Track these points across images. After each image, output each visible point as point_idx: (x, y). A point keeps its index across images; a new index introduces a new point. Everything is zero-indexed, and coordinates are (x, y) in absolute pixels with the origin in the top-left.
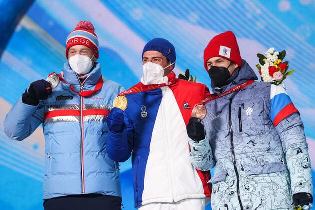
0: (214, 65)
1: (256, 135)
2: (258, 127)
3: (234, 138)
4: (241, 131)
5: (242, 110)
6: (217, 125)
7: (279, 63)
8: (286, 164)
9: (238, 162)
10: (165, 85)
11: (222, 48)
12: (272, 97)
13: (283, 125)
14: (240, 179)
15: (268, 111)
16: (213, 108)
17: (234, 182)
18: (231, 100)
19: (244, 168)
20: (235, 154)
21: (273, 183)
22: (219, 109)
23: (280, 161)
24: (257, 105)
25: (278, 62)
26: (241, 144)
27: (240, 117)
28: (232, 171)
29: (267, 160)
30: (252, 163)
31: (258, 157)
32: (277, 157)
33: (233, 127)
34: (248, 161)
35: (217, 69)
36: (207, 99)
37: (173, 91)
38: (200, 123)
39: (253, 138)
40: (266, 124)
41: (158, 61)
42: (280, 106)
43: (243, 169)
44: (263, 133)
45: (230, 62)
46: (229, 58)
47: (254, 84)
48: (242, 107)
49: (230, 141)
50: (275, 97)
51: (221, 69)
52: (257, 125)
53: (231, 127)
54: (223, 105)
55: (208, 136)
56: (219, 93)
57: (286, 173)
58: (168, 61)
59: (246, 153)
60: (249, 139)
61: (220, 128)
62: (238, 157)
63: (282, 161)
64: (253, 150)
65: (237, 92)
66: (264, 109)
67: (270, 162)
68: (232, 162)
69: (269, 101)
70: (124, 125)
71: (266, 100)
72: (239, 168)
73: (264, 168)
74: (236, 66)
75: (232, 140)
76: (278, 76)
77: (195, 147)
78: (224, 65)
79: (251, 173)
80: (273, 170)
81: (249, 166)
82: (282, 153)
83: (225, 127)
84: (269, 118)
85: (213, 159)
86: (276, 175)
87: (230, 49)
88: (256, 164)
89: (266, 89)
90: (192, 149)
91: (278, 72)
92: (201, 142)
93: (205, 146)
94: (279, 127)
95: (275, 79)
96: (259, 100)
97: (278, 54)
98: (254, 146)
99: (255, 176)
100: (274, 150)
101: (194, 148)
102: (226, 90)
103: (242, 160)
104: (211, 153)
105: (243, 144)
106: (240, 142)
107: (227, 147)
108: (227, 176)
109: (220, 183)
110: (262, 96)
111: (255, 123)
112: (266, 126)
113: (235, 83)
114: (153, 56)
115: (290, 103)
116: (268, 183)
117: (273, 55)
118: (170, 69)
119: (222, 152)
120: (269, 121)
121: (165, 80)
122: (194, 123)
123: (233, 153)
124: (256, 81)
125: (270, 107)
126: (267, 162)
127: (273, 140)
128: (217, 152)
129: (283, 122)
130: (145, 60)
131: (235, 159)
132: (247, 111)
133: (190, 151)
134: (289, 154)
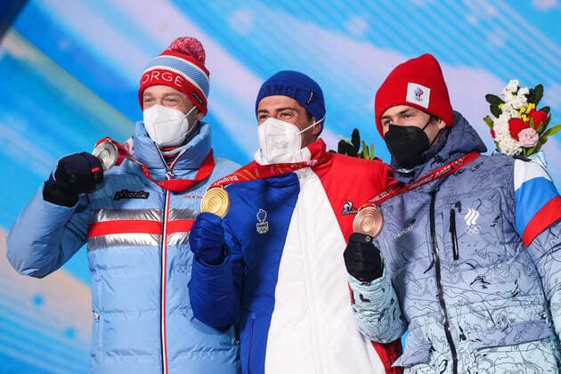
0: (396, 122)
1: (488, 266)
2: (490, 249)
3: (443, 273)
4: (456, 257)
5: (458, 215)
6: (405, 247)
7: (529, 110)
8: (553, 323)
9: (454, 322)
10: (303, 165)
11: (412, 88)
12: (518, 185)
13: (543, 242)
14: (458, 357)
15: (511, 216)
16: (396, 211)
17: (446, 364)
18: (433, 194)
19: (466, 335)
20: (447, 306)
21: (528, 363)
22: (410, 215)
23: (538, 318)
24: (487, 204)
25: (526, 108)
26: (458, 286)
27: (453, 229)
28: (442, 341)
29: (513, 316)
30: (482, 323)
31: (494, 310)
32: (533, 308)
33: (440, 251)
34: (472, 319)
35: (402, 131)
36: (384, 195)
37: (321, 177)
38: (370, 244)
39: (481, 272)
40: (507, 240)
41: (288, 117)
42: (534, 202)
43: (463, 337)
44: (502, 261)
45: (427, 117)
46: (427, 107)
47: (478, 160)
48: (456, 209)
49: (434, 280)
50: (524, 184)
51: (409, 130)
52: (489, 244)
53: (434, 250)
54: (417, 205)
55: (388, 271)
56: (406, 180)
57: (552, 342)
58: (310, 117)
59: (468, 304)
60: (473, 275)
61: (411, 254)
62: (451, 311)
63: (543, 318)
64: (484, 296)
65: (445, 177)
66: (502, 211)
67: (518, 320)
68: (441, 322)
69: (512, 194)
70: (224, 249)
71: (505, 191)
72: (455, 336)
73: (507, 334)
74: (442, 125)
75: (438, 277)
76: (528, 137)
77: (363, 293)
78: (417, 121)
79: (479, 345)
80: (526, 336)
81: (476, 329)
82: (542, 301)
83: (423, 251)
84: (512, 228)
85: (401, 317)
86: (532, 346)
87: (429, 90)
88: (490, 324)
89: (504, 169)
90: (357, 298)
91: (529, 129)
92: (374, 281)
93: (384, 290)
94: (533, 247)
95: (522, 144)
96: (492, 193)
97: (527, 92)
98: (484, 287)
99: (488, 349)
100: (526, 295)
101: (361, 296)
102: (423, 175)
103: (461, 319)
104: (396, 305)
105: (461, 285)
106: (455, 280)
107: (429, 292)
108: (430, 351)
109: (417, 366)
110: (496, 185)
111: (485, 239)
112: (507, 246)
113: (440, 160)
114: (278, 107)
115: (554, 196)
116: (516, 364)
117: (515, 94)
118: (314, 133)
119: (419, 303)
120: (514, 234)
121: (305, 155)
122: (359, 244)
123: (442, 303)
124: (482, 154)
125: (515, 205)
126: (513, 321)
127: (523, 273)
128: (408, 303)
129: (543, 237)
130: (262, 115)
131: (446, 315)
132: (467, 215)
133: (353, 301)
134: (557, 301)
